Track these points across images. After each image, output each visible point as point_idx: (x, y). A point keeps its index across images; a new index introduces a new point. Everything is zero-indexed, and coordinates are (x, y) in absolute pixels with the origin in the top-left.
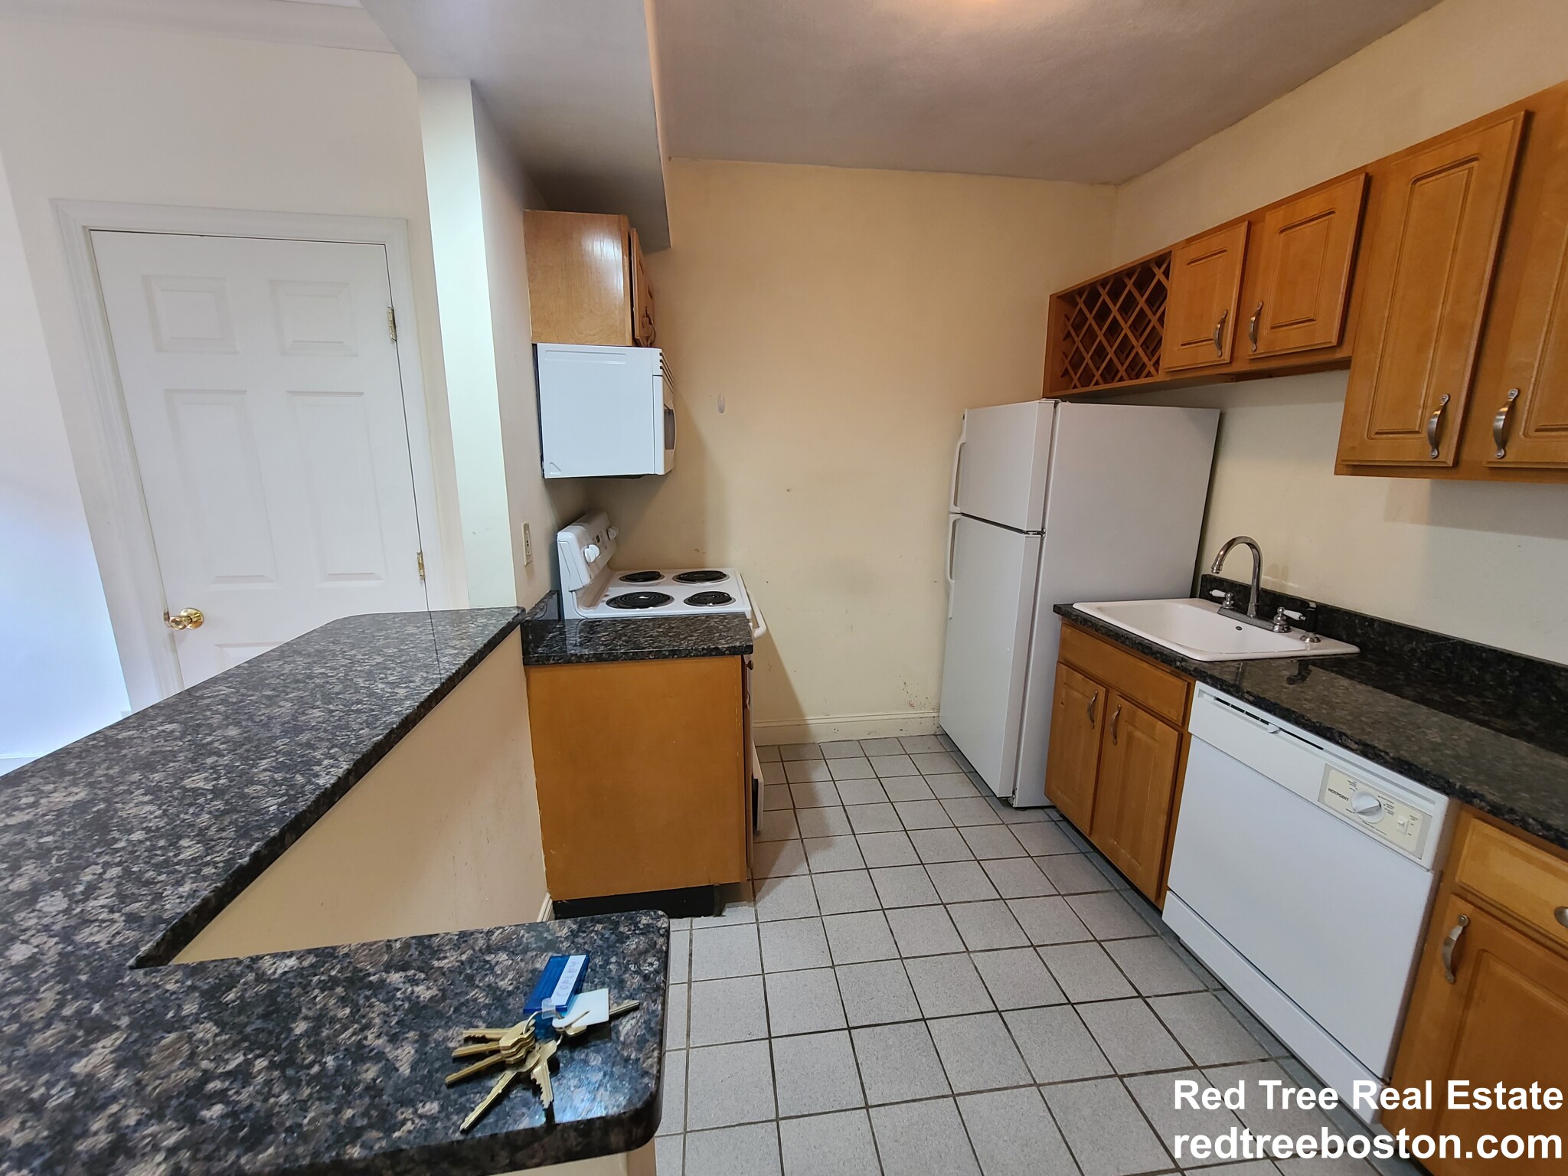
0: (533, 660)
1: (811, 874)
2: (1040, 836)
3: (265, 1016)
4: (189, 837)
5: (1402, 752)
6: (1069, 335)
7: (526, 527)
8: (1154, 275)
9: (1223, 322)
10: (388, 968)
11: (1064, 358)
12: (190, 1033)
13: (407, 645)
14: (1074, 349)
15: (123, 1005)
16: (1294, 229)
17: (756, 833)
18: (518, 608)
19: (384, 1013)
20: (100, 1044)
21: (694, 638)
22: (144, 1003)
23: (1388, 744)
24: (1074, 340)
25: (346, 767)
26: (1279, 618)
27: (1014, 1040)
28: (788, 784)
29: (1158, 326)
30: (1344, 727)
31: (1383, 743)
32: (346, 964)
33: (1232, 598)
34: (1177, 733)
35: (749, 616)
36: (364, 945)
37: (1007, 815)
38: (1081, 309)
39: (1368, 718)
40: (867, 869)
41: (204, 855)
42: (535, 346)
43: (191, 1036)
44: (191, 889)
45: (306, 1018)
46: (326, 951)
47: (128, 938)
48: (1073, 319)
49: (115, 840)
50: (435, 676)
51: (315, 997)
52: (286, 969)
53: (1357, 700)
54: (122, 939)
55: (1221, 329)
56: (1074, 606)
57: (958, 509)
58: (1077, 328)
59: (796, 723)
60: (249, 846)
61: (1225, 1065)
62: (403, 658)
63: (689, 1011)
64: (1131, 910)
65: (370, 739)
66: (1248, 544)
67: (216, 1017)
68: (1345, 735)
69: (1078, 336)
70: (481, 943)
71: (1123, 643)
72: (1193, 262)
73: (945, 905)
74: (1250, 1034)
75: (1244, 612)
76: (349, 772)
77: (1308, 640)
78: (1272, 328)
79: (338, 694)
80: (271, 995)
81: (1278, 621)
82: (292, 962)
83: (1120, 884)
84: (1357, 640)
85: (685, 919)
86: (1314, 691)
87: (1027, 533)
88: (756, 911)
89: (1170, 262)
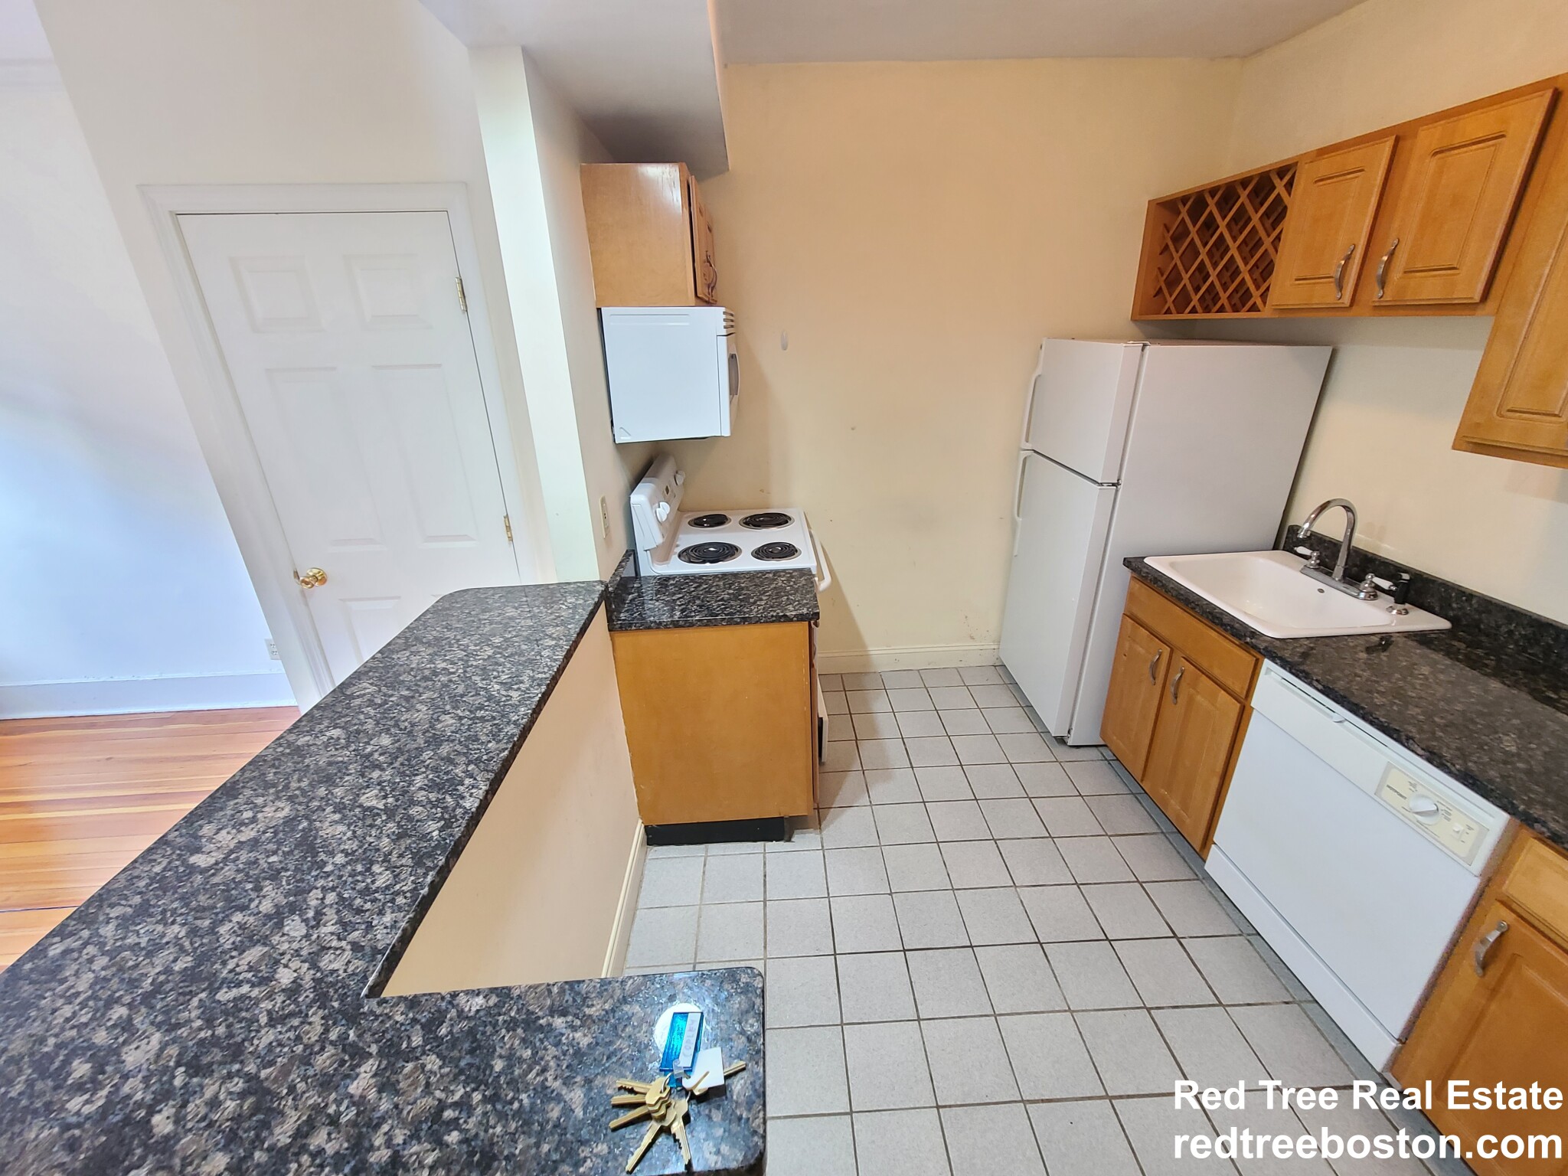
0: (617, 626)
1: (871, 805)
2: (1091, 774)
3: (471, 1052)
4: (378, 862)
5: (1470, 764)
6: (1167, 247)
7: (603, 501)
8: (1274, 188)
9: (1348, 258)
10: (552, 1012)
11: (1160, 276)
12: (423, 1064)
13: (510, 632)
14: (1172, 266)
15: (370, 1033)
16: (1453, 152)
17: (821, 763)
18: (601, 582)
19: (555, 1057)
20: (362, 1069)
21: (763, 603)
22: (384, 1032)
23: (1458, 753)
24: (1172, 255)
25: (484, 788)
26: (1367, 585)
27: (1053, 971)
28: (851, 714)
29: (1271, 250)
30: (1414, 730)
31: (1451, 752)
32: (520, 1006)
33: (1318, 558)
34: (1239, 705)
35: (814, 572)
36: (530, 987)
37: (1061, 752)
38: (1183, 219)
39: (1442, 718)
40: (924, 802)
41: (394, 883)
42: (599, 310)
43: (423, 1066)
44: (392, 919)
45: (501, 1057)
46: (504, 991)
47: (357, 968)
48: (1174, 228)
49: (325, 863)
50: (540, 676)
51: (504, 1037)
52: (478, 1008)
53: (1434, 694)
54: (353, 968)
55: (1345, 267)
56: (1146, 560)
57: (1029, 446)
58: (1177, 239)
59: (858, 654)
60: (425, 875)
61: (1249, 1005)
62: (509, 650)
63: (765, 927)
64: (1175, 853)
65: (498, 755)
66: (1344, 507)
67: (437, 1050)
68: (1412, 738)
69: (1177, 252)
70: (618, 993)
71: (1193, 609)
72: (1322, 180)
73: (995, 840)
74: (1278, 979)
75: (1329, 574)
76: (487, 792)
77: (1395, 612)
78: (1405, 272)
79: (462, 696)
80: (471, 1032)
81: (1365, 588)
82: (480, 1001)
83: (1166, 827)
84: (1451, 614)
85: (758, 843)
86: (1389, 681)
87: (1101, 484)
88: (822, 838)
89: (1295, 173)
